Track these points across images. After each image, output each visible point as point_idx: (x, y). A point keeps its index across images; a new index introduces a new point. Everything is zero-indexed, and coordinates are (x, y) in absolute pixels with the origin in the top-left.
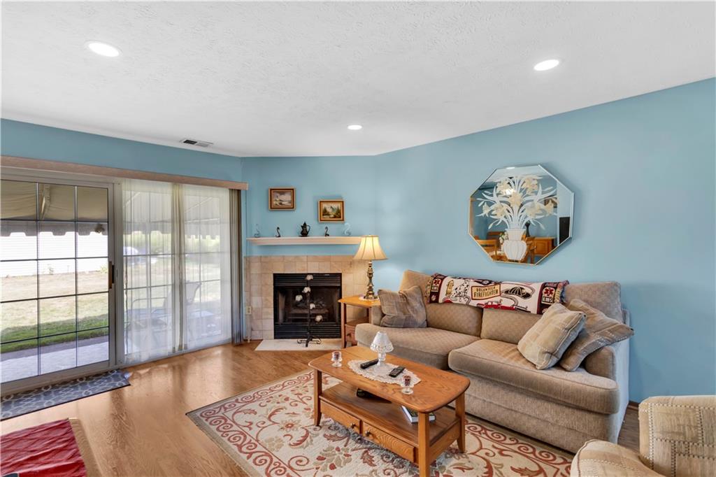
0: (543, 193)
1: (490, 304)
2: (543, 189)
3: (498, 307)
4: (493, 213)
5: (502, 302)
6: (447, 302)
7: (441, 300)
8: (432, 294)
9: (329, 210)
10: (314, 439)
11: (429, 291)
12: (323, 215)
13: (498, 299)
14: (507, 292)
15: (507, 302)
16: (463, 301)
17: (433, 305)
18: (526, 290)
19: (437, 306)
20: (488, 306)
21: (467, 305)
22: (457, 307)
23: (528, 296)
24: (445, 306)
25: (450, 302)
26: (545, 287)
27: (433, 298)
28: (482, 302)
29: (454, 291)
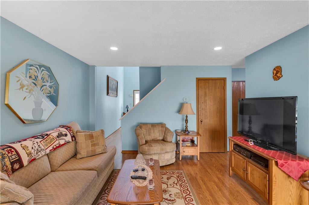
0: (50, 83)
1: (55, 147)
2: (50, 80)
3: (60, 146)
5: (60, 143)
6: (32, 161)
7: (25, 163)
8: (12, 164)
11: (8, 163)
13: (57, 142)
14: (58, 137)
15: (62, 142)
17: (16, 173)
18: (64, 133)
19: (22, 170)
20: (54, 149)
21: (45, 155)
22: (39, 161)
23: (66, 135)
24: (31, 165)
25: (34, 159)
26: (67, 129)
27: (16, 166)
28: (51, 148)
29: (33, 151)
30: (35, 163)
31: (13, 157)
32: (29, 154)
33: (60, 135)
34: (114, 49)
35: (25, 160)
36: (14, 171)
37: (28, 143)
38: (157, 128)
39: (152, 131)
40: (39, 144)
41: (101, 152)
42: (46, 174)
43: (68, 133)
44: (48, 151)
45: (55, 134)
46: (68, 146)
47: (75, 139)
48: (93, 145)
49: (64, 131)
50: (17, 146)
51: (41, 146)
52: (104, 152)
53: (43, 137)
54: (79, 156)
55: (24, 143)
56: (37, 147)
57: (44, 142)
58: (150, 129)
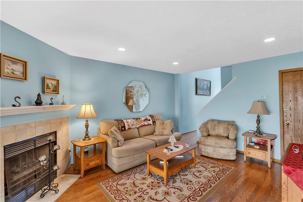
1: (142, 125)
3: (144, 125)
4: (132, 95)
6: (129, 129)
7: (127, 129)
8: (122, 127)
9: (50, 85)
10: (176, 186)
11: (120, 127)
12: (47, 88)
13: (143, 123)
14: (144, 120)
15: (146, 123)
16: (135, 127)
17: (123, 132)
18: (148, 119)
19: (125, 132)
20: (141, 126)
21: (136, 128)
22: (133, 129)
23: (149, 120)
24: (129, 130)
25: (130, 128)
26: (151, 117)
27: (123, 129)
28: (139, 125)
29: (130, 124)
30: (131, 130)
31: (122, 125)
32: (128, 125)
33: (146, 120)
34: (176, 63)
35: (127, 127)
36: (122, 130)
37: (129, 121)
38: (222, 125)
39: (217, 127)
40: (134, 122)
41: (167, 134)
42: (136, 137)
43: (151, 120)
44: (137, 126)
45: (143, 119)
46: (150, 126)
47: (155, 124)
48: (163, 129)
49: (149, 118)
50: (125, 121)
51: (134, 123)
52: (169, 134)
53: (137, 119)
54: (155, 134)
55: (128, 120)
56: (132, 123)
57: (136, 122)
58: (215, 125)
